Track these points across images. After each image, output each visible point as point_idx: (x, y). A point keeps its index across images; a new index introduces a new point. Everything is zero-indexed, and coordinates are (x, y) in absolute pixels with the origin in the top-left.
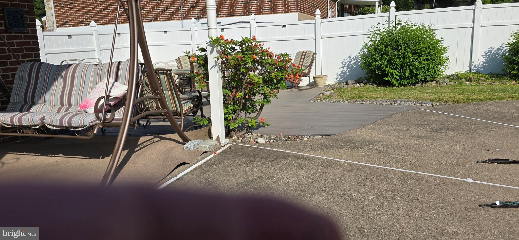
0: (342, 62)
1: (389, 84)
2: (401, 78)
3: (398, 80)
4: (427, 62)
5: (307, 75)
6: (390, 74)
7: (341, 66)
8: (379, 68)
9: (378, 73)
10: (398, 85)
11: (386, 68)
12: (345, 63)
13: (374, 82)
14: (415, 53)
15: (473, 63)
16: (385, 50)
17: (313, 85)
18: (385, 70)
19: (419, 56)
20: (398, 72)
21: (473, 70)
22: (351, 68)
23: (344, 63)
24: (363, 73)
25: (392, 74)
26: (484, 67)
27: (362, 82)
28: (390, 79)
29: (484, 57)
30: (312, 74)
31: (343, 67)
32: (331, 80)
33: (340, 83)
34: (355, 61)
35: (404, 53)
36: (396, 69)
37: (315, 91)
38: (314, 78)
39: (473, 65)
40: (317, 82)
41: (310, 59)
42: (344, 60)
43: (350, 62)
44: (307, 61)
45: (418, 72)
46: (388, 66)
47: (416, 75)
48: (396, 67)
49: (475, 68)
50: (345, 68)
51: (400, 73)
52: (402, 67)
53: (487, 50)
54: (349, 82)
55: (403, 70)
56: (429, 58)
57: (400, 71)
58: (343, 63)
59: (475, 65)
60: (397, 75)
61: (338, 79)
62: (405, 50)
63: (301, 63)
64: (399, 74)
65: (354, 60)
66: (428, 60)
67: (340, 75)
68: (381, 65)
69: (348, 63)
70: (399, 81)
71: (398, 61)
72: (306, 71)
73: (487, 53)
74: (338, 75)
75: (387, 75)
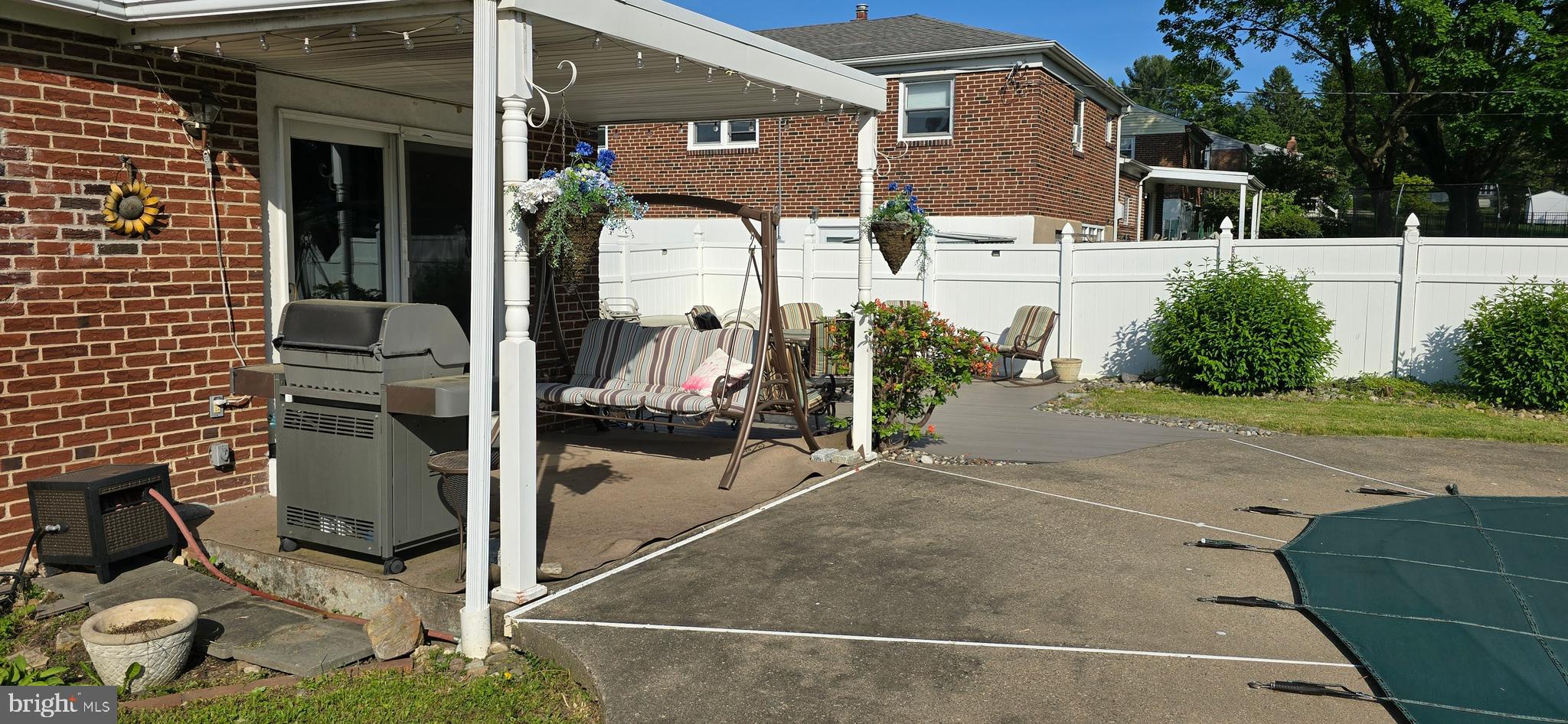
0: (1118, 333)
1: (1202, 388)
2: (1231, 377)
3: (1223, 381)
4: (1285, 350)
5: (1038, 356)
6: (1205, 369)
7: (1115, 340)
8: (1185, 353)
9: (1183, 364)
10: (1224, 391)
11: (1199, 356)
12: (1124, 335)
13: (1175, 382)
14: (1258, 330)
15: (1402, 355)
16: (1199, 318)
17: (1050, 377)
18: (1196, 359)
19: (1268, 337)
20: (1223, 364)
21: (1402, 370)
22: (1136, 348)
23: (1121, 336)
24: (1155, 362)
25: (1210, 369)
26: (1426, 366)
27: (1153, 380)
28: (1205, 378)
29: (1426, 346)
30: (1049, 354)
31: (1119, 344)
32: (1092, 370)
33: (1109, 377)
34: (1144, 334)
35: (1236, 329)
36: (1219, 358)
37: (1052, 389)
38: (1053, 362)
39: (1401, 360)
40: (1059, 372)
41: (1046, 325)
42: (1121, 328)
43: (1135, 333)
44: (1039, 328)
45: (1264, 369)
46: (1203, 351)
47: (1261, 373)
48: (1219, 354)
49: (1406, 368)
50: (1124, 346)
51: (1228, 367)
52: (1231, 355)
53: (1433, 331)
54: (1125, 377)
55: (1233, 362)
56: (1289, 341)
57: (1229, 364)
58: (1118, 336)
59: (1407, 361)
60: (1222, 372)
61: (1107, 369)
62: (1238, 322)
63: (1025, 332)
64: (1225, 370)
65: (1143, 331)
66: (1287, 346)
67: (1112, 359)
68: (1187, 349)
69: (1130, 335)
70: (1225, 384)
71: (1222, 343)
72: (1036, 348)
73: (1433, 338)
74: (1107, 359)
75: (1199, 370)
